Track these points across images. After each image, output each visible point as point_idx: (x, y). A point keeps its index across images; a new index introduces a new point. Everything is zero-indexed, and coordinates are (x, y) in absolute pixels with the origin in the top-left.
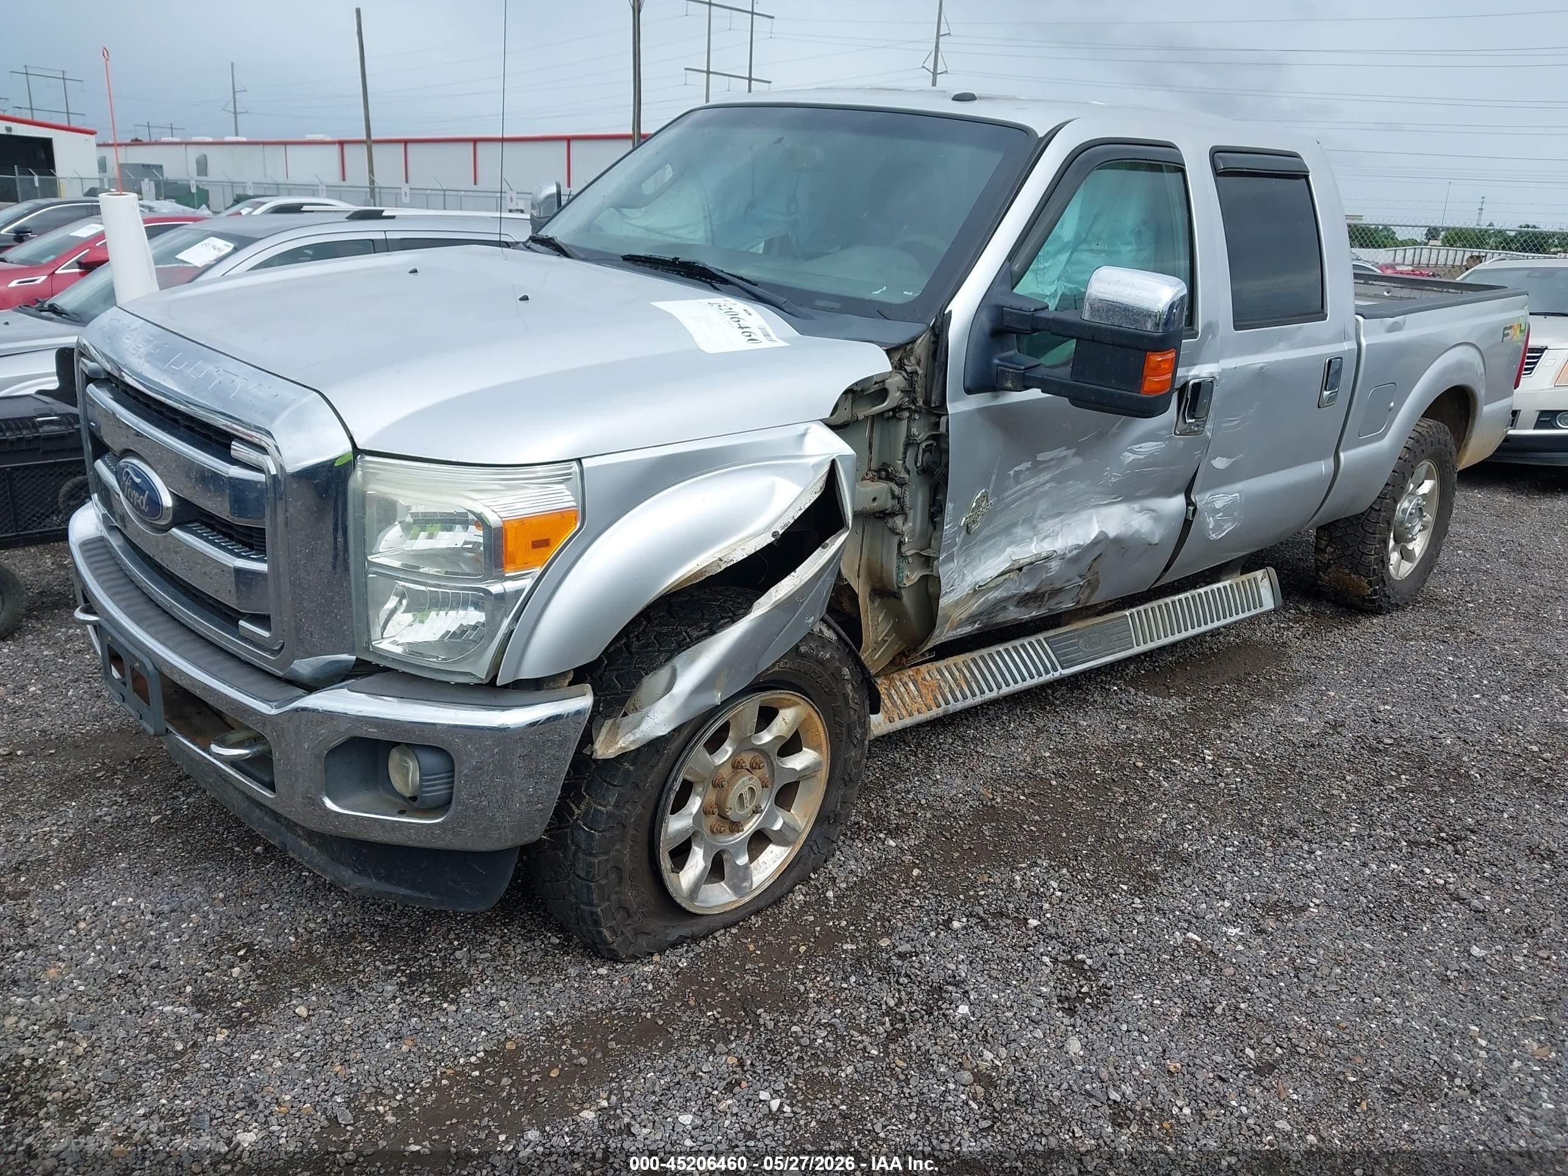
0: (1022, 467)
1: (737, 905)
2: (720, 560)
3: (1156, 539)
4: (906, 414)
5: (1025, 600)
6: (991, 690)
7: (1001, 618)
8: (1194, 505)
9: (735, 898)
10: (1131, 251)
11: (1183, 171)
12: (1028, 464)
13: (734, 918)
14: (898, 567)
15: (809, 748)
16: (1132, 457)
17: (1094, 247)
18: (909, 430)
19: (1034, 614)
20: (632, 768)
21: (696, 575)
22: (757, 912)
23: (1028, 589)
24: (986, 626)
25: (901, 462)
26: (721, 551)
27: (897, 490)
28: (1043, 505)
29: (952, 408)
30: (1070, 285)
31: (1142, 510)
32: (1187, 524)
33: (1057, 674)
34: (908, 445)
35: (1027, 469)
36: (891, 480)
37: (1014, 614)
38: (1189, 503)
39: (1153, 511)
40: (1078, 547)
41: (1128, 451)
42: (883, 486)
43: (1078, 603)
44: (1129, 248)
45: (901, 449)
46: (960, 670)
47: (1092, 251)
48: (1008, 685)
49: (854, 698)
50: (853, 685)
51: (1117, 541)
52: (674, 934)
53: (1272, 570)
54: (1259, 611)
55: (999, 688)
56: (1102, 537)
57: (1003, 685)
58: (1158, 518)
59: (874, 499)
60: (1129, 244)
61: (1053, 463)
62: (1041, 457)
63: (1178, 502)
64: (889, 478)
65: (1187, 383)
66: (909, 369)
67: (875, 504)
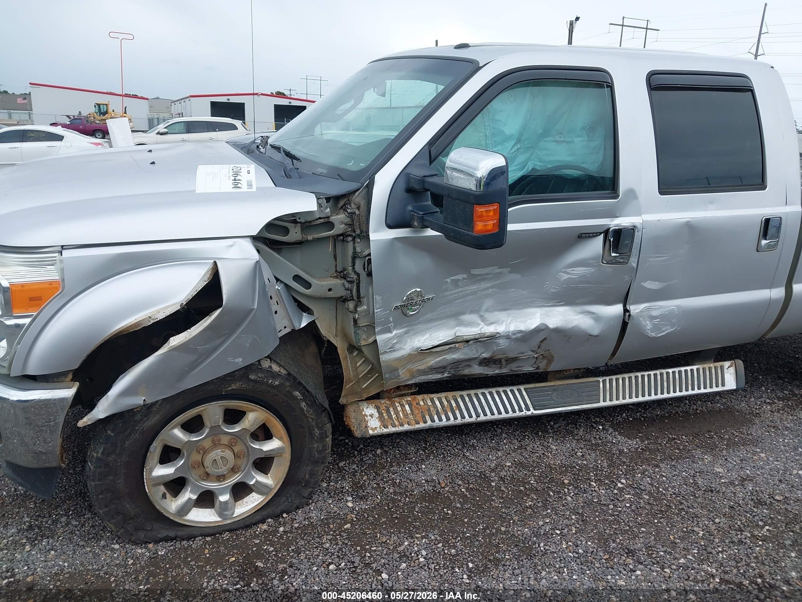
0: (460, 277)
1: (220, 524)
2: (150, 317)
3: (596, 332)
4: (350, 239)
5: (485, 362)
6: (471, 416)
7: (466, 372)
8: (628, 311)
9: (219, 519)
10: (582, 141)
11: (611, 87)
12: (465, 276)
13: (211, 531)
14: (355, 332)
15: (276, 438)
16: (566, 276)
17: (557, 138)
18: (355, 248)
19: (497, 372)
20: (112, 434)
21: (136, 325)
22: (230, 531)
23: (485, 355)
24: (454, 375)
25: (351, 268)
26: (151, 313)
27: (347, 285)
28: (488, 303)
29: (373, 236)
30: (539, 164)
31: (583, 313)
32: (625, 325)
33: (529, 413)
34: (354, 258)
35: (464, 279)
36: (345, 278)
37: (477, 370)
38: (626, 310)
39: (593, 313)
40: (521, 332)
41: (563, 272)
42: (339, 281)
43: (538, 368)
44: (582, 139)
45: (350, 260)
46: (449, 402)
47: (556, 141)
48: (485, 415)
49: (308, 411)
50: (307, 403)
51: (557, 331)
52: (164, 533)
53: (740, 363)
54: (720, 389)
55: (478, 416)
56: (543, 327)
57: (482, 415)
58: (597, 318)
59: (330, 290)
60: (581, 136)
61: (491, 276)
62: (475, 272)
63: (617, 309)
64: (344, 277)
65: (608, 230)
66: (349, 211)
67: (330, 293)
